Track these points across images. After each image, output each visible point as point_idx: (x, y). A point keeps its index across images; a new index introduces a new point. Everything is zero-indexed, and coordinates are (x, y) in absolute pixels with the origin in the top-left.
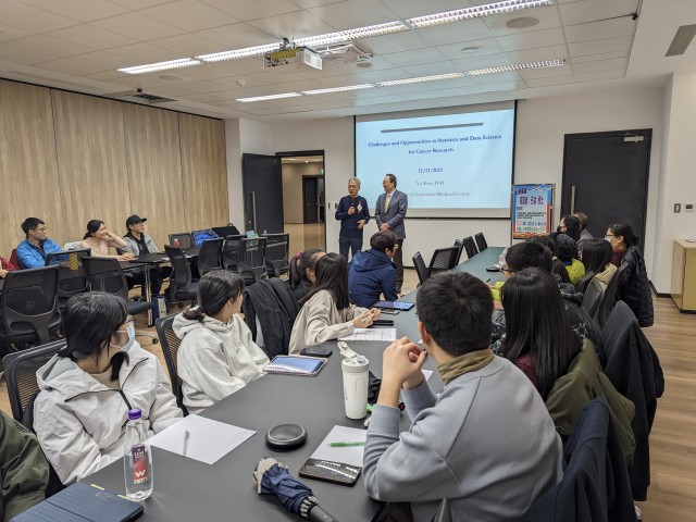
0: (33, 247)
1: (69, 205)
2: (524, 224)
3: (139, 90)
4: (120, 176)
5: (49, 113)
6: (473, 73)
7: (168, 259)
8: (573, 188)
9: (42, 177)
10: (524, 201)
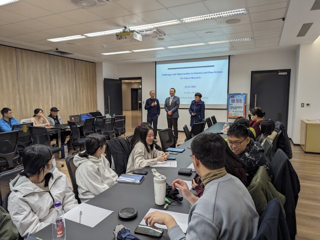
0: (6, 121)
1: (23, 102)
2: (233, 111)
3: (57, 49)
4: (47, 88)
5: (14, 59)
6: (210, 43)
7: (69, 127)
8: (256, 95)
9: (11, 89)
10: (233, 101)
